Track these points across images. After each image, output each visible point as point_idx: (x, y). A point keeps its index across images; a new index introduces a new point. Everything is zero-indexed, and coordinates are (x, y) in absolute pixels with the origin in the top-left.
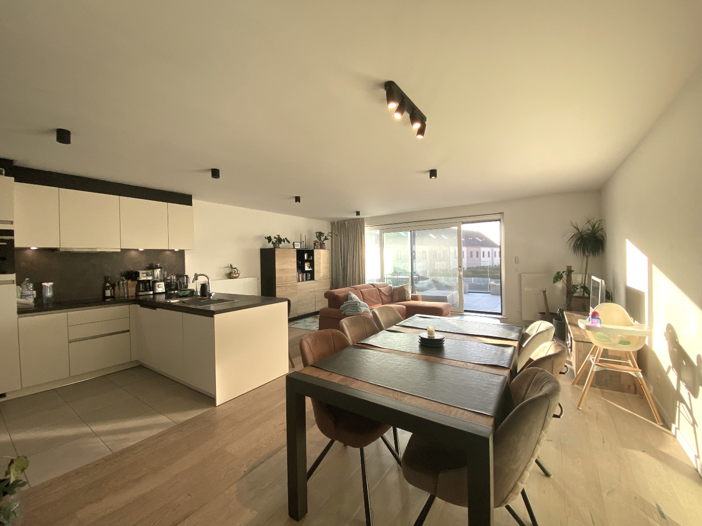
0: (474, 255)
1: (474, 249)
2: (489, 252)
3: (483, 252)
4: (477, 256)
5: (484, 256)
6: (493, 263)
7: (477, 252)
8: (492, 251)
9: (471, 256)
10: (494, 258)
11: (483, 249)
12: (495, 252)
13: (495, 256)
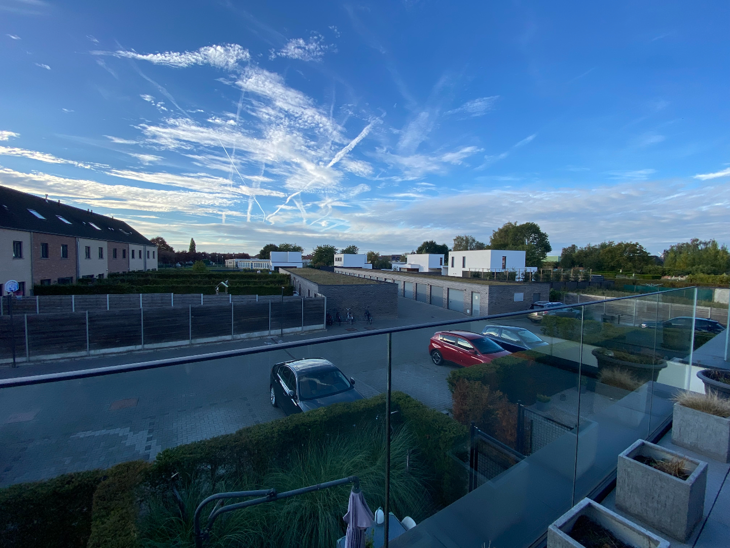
0: (120, 254)
1: (120, 246)
2: (140, 251)
3: (133, 251)
4: (124, 256)
5: (133, 257)
6: (145, 267)
7: (124, 251)
8: (145, 249)
9: (115, 256)
10: (147, 260)
11: (132, 247)
12: (148, 251)
13: (148, 257)
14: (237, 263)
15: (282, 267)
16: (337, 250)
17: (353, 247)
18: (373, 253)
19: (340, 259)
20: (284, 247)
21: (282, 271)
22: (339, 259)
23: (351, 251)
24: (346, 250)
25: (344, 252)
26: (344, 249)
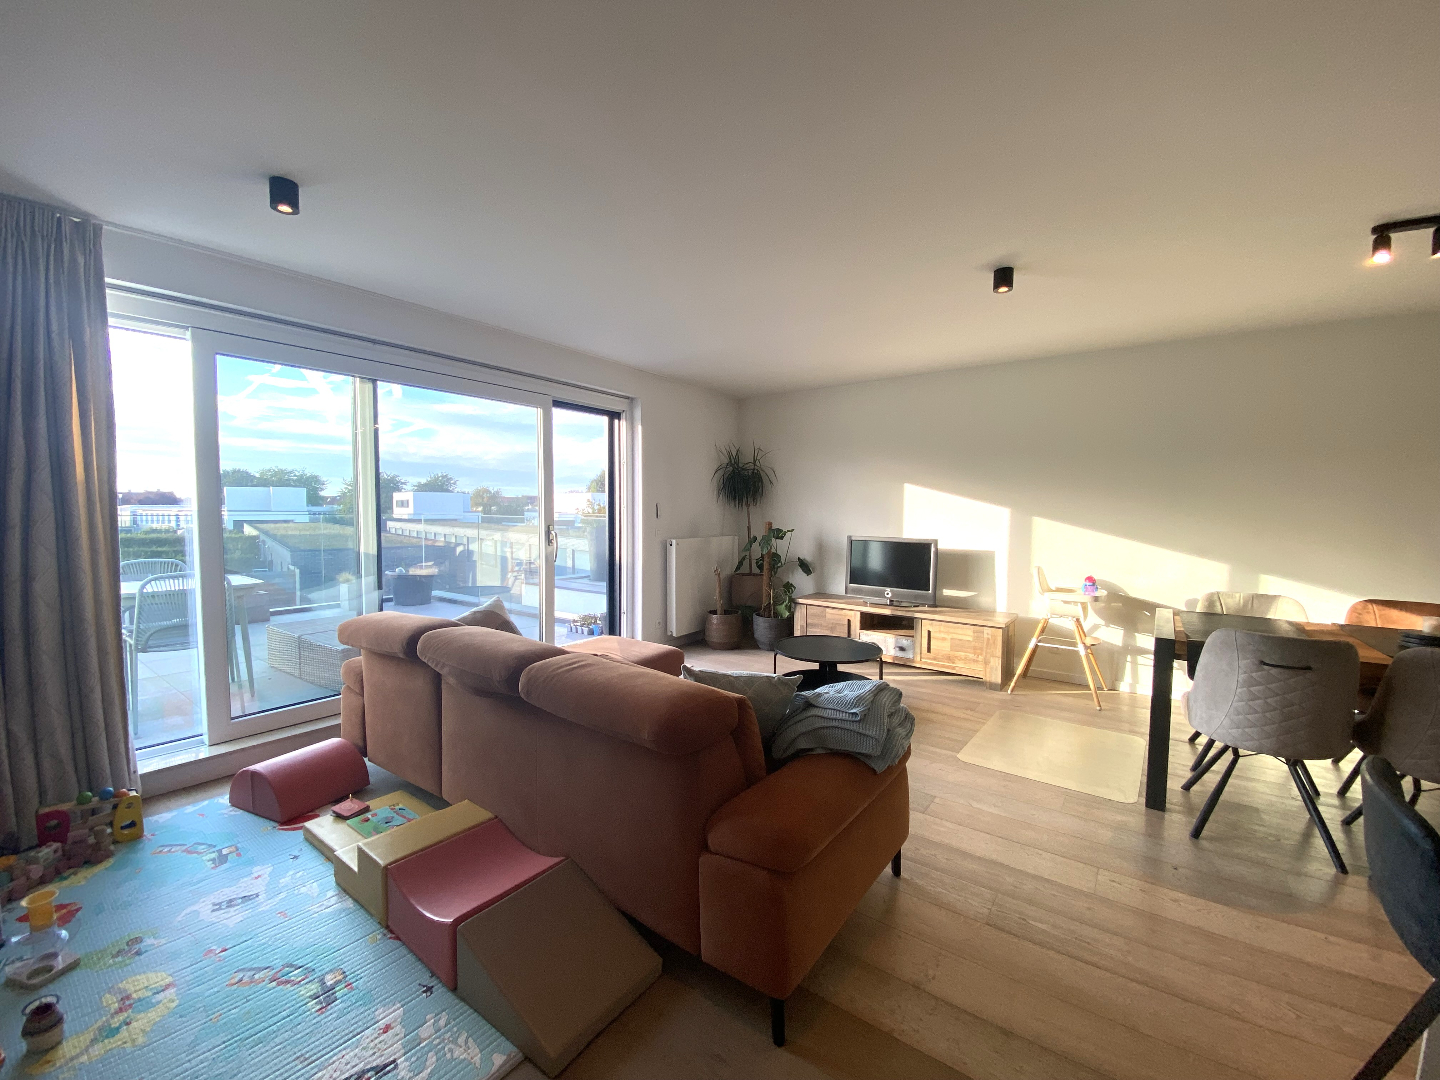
14: (134, 515)
15: (250, 523)
16: (404, 483)
17: (443, 477)
18: (488, 491)
19: (405, 504)
20: (272, 476)
21: (248, 530)
22: (403, 504)
23: (439, 485)
24: (425, 485)
25: (422, 488)
26: (423, 481)
